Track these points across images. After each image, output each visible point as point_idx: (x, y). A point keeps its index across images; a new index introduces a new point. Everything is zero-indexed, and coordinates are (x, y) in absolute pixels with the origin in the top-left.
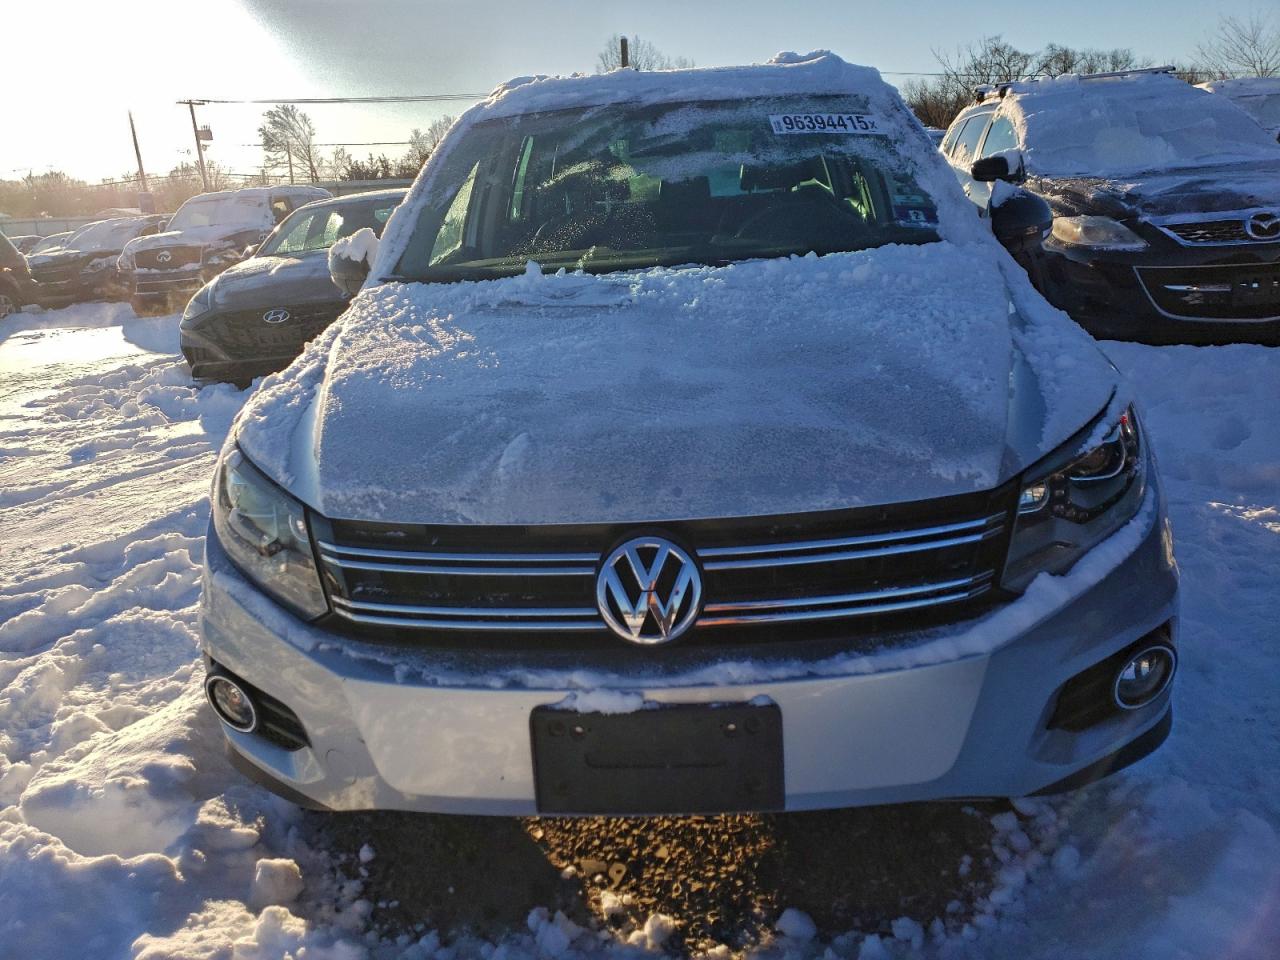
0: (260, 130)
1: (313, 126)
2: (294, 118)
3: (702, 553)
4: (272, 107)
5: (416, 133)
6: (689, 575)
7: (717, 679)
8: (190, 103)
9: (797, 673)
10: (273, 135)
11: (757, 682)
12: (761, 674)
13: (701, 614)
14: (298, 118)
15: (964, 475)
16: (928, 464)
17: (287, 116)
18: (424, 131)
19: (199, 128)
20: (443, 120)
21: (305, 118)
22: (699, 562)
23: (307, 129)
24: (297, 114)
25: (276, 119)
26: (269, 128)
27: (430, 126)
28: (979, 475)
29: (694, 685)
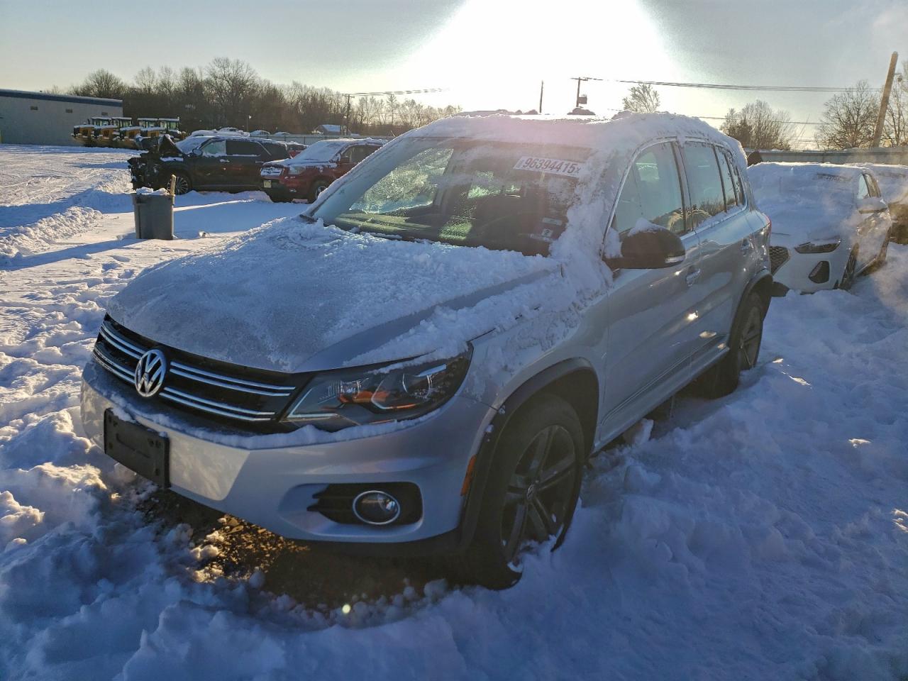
0: (625, 100)
1: (660, 100)
2: (648, 93)
3: (173, 364)
4: (636, 86)
5: (732, 111)
6: (162, 370)
7: (155, 420)
8: (580, 79)
9: (180, 428)
10: (632, 104)
11: (165, 426)
12: (168, 424)
13: (161, 390)
14: (651, 93)
15: (280, 362)
16: (270, 352)
17: (644, 92)
18: (738, 110)
19: (580, 96)
20: (755, 103)
21: (655, 94)
22: (169, 367)
23: (655, 102)
24: (652, 90)
25: (636, 93)
26: (630, 99)
27: (744, 107)
28: (286, 365)
29: (148, 419)
